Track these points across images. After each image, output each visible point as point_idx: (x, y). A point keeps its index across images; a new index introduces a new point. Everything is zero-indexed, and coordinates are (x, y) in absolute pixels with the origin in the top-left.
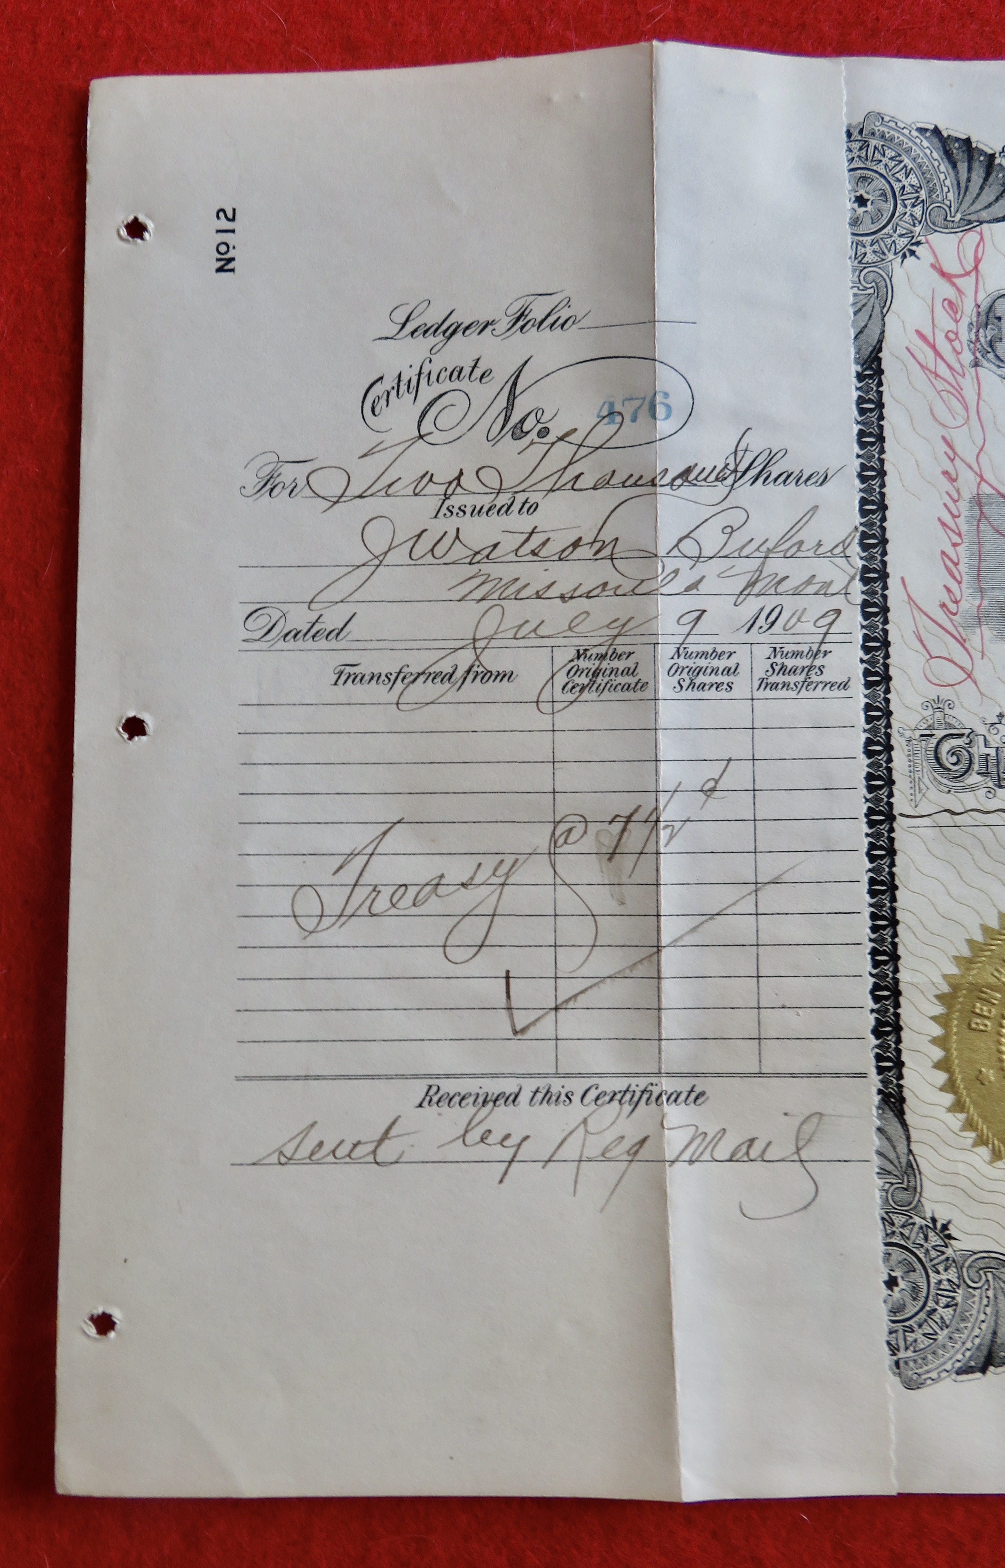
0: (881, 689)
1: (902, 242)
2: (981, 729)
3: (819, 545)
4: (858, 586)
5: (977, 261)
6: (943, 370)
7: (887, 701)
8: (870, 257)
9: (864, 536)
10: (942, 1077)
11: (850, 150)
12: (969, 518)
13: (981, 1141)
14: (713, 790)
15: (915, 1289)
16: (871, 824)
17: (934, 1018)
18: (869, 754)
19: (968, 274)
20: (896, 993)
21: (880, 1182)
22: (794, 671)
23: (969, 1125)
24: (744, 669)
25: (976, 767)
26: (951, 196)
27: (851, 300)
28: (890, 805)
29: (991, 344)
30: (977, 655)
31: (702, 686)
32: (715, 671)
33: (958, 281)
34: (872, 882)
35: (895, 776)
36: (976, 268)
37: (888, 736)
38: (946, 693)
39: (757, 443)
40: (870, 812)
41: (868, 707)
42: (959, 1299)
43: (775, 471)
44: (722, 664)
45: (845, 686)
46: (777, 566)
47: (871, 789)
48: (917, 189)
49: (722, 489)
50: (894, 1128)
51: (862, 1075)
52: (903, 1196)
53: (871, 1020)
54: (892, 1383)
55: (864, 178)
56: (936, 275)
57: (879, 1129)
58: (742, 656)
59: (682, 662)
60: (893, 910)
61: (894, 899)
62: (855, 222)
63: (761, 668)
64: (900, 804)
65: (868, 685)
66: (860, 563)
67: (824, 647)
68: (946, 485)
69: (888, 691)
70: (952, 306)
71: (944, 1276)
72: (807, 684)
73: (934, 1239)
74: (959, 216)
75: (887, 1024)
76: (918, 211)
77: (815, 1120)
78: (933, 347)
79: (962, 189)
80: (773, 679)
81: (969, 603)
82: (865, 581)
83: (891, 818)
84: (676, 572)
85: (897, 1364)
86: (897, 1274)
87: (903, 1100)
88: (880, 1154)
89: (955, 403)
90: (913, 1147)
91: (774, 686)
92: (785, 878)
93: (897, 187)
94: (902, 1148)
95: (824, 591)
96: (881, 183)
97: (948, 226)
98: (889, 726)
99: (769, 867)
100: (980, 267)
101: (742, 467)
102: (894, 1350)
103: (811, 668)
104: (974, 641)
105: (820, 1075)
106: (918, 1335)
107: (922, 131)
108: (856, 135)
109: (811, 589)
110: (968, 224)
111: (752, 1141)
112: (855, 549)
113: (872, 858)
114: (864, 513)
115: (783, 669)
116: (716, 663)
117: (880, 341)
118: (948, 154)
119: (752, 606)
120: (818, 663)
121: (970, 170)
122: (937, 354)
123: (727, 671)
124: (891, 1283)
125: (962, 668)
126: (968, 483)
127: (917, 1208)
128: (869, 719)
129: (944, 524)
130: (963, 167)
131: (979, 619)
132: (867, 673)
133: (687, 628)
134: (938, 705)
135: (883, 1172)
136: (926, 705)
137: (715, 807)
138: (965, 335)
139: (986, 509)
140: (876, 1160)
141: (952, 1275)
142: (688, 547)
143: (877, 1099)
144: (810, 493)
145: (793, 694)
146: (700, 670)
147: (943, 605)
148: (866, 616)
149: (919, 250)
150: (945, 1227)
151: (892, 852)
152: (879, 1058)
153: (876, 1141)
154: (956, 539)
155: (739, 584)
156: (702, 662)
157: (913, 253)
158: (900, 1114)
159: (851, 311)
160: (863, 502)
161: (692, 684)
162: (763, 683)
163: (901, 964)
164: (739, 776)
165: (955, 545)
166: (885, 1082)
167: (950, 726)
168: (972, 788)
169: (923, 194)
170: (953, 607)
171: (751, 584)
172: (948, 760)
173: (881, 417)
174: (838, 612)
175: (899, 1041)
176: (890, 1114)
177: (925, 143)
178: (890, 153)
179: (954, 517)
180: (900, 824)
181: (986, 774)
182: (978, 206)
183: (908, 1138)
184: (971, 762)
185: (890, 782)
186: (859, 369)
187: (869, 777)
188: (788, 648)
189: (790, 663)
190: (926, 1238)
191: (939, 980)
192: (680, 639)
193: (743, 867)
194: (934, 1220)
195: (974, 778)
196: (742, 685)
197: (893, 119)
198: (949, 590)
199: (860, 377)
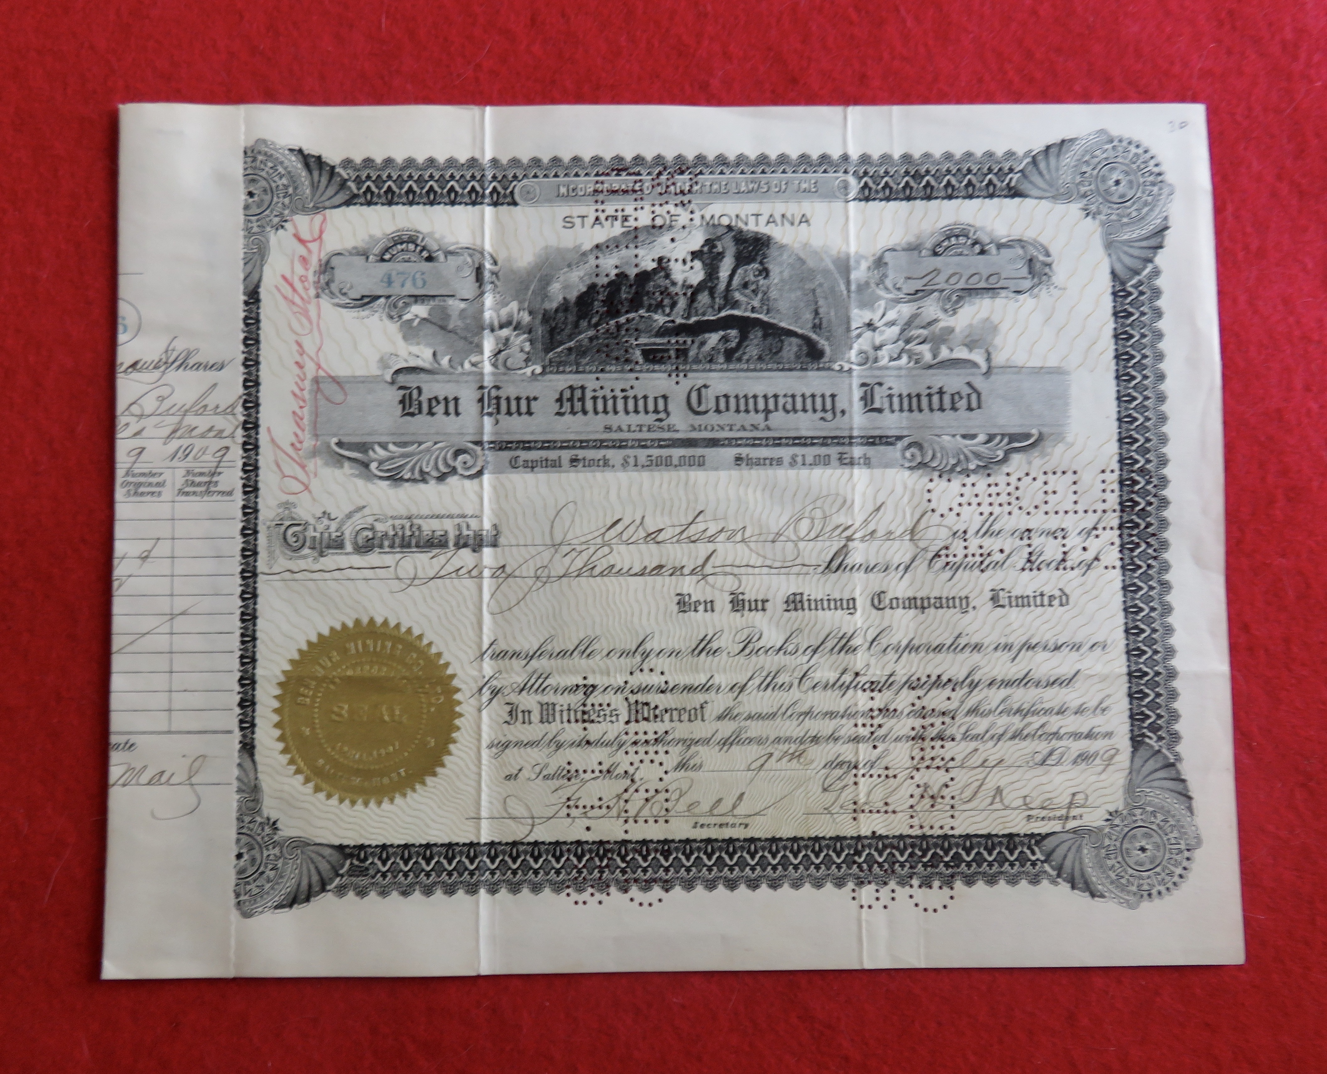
0: (252, 496)
1: (276, 220)
2: (312, 521)
3: (217, 407)
4: (240, 432)
5: (321, 232)
6: (297, 300)
7: (256, 503)
8: (255, 229)
9: (246, 401)
10: (277, 733)
11: (245, 163)
12: (310, 392)
13: (298, 772)
14: (147, 557)
15: (253, 860)
16: (244, 578)
17: (276, 697)
18: (244, 535)
19: (314, 240)
20: (254, 682)
21: (238, 797)
22: (199, 484)
23: (292, 762)
24: (168, 483)
25: (308, 544)
26: (308, 191)
27: (242, 256)
28: (255, 567)
29: (328, 284)
30: (312, 476)
31: (142, 494)
32: (150, 484)
33: (309, 245)
34: (243, 614)
35: (260, 549)
36: (320, 237)
37: (256, 524)
38: (292, 498)
39: (180, 345)
40: (243, 571)
41: (244, 507)
42: (280, 865)
43: (191, 362)
44: (154, 480)
45: (230, 493)
46: (191, 420)
47: (244, 557)
48: (286, 187)
49: (157, 374)
50: (248, 764)
51: (229, 732)
52: (251, 805)
53: (238, 698)
54: (234, 915)
55: (253, 181)
56: (295, 242)
57: (239, 765)
58: (167, 475)
59: (130, 479)
60: (254, 631)
61: (255, 625)
62: (246, 207)
63: (179, 482)
64: (261, 566)
65: (245, 493)
66: (242, 419)
67: (219, 470)
68: (297, 370)
69: (256, 497)
70: (304, 260)
71: (272, 852)
72: (208, 492)
73: (268, 830)
74: (311, 205)
75: (247, 701)
76: (287, 201)
77: (201, 759)
78: (291, 285)
79: (314, 187)
80: (187, 489)
81: (309, 443)
82: (245, 429)
83: (255, 575)
84: (127, 425)
85: (239, 903)
86: (244, 851)
87: (253, 747)
88: (238, 779)
89: (304, 321)
90: (259, 775)
91: (187, 494)
92: (190, 611)
93: (274, 185)
94: (252, 775)
95: (219, 435)
96: (263, 183)
97: (304, 210)
98: (256, 518)
99: (180, 604)
100: (324, 236)
101: (171, 360)
102: (238, 895)
103: (210, 482)
104: (311, 466)
105: (205, 732)
106: (252, 886)
107: (291, 150)
108: (249, 154)
109: (212, 434)
110: (317, 209)
111: (162, 772)
112: (239, 409)
113: (244, 599)
114: (246, 387)
115: (193, 484)
116: (151, 480)
117: (260, 281)
118: (307, 166)
119: (174, 445)
120: (215, 479)
121: (320, 175)
122: (294, 290)
123: (158, 484)
124: (239, 856)
125: (303, 483)
126: (310, 370)
127: (259, 812)
128: (245, 514)
129: (295, 395)
130: (316, 174)
131: (314, 453)
132: (244, 486)
133: (133, 459)
134: (287, 505)
135: (239, 791)
136: (280, 505)
137: (148, 567)
138: (311, 278)
139: (321, 385)
140: (235, 784)
141: (277, 851)
142: (135, 409)
143: (238, 746)
144: (212, 376)
145: (198, 498)
146: (140, 484)
147: (293, 445)
148: (246, 450)
149: (287, 225)
150: (274, 823)
151: (255, 596)
152: (241, 721)
153: (236, 772)
154: (302, 404)
155: (167, 431)
156: (142, 479)
157: (282, 227)
158: (252, 755)
159: (241, 263)
160: (246, 380)
161: (136, 493)
162: (181, 492)
163: (258, 664)
164: (164, 548)
165: (301, 407)
166: (244, 736)
167: (293, 519)
168: (305, 557)
169: (290, 190)
170: (298, 445)
171: (174, 431)
172: (291, 540)
173: (258, 329)
174: (227, 448)
175: (254, 711)
176: (246, 756)
177: (293, 158)
178: (270, 164)
179: (302, 390)
180: (261, 578)
181: (313, 548)
182: (324, 198)
183: (256, 770)
184: (305, 542)
185: (255, 553)
186: (246, 298)
187: (244, 550)
188: (197, 470)
189: (198, 479)
190: (263, 830)
191: (279, 673)
192: (128, 465)
193: (164, 605)
194: (268, 819)
195: (306, 551)
196: (167, 493)
197: (273, 143)
198: (296, 435)
199: (246, 303)
